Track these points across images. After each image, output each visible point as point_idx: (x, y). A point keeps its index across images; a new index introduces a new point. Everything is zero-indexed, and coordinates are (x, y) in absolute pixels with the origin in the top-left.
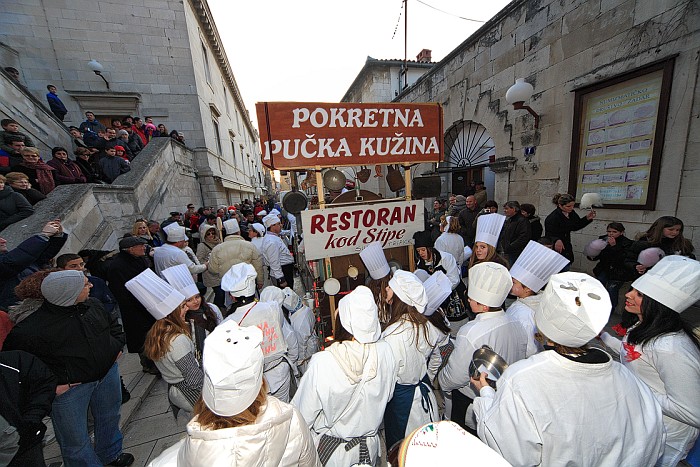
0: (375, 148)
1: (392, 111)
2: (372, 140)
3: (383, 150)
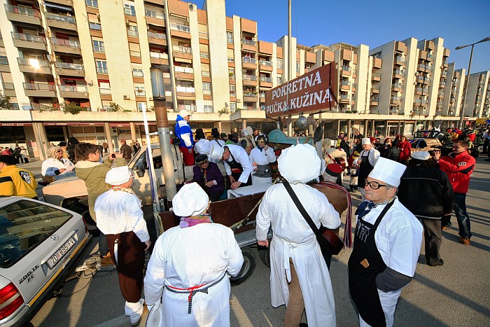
0: (296, 105)
1: (304, 79)
2: (295, 99)
3: (299, 105)
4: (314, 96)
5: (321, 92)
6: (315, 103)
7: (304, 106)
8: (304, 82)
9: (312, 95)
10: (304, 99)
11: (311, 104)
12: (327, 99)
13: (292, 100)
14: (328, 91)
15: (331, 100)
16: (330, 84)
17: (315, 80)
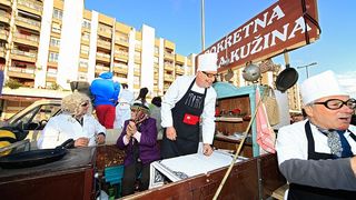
6: (273, 43)
7: (253, 52)
8: (252, 28)
9: (267, 37)
10: (252, 46)
15: (309, 29)
16: (304, 10)
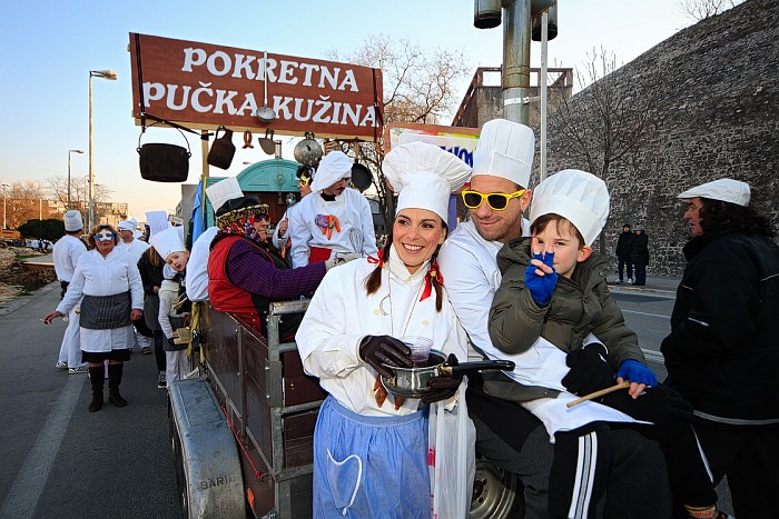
4: (342, 109)
5: (359, 107)
11: (335, 121)
12: (369, 123)
13: (277, 99)
14: (371, 110)
17: (345, 82)
